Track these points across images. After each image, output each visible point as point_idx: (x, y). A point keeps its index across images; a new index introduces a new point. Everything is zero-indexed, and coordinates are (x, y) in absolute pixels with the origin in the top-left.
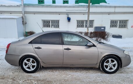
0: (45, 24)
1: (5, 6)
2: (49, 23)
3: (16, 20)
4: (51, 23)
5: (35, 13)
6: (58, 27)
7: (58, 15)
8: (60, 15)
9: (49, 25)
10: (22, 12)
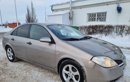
0: (90, 18)
1: (59, 5)
2: (95, 16)
3: (62, 16)
4: (96, 16)
5: (81, 7)
6: (105, 20)
7: (106, 6)
8: (109, 6)
9: (95, 19)
10: (69, 8)
